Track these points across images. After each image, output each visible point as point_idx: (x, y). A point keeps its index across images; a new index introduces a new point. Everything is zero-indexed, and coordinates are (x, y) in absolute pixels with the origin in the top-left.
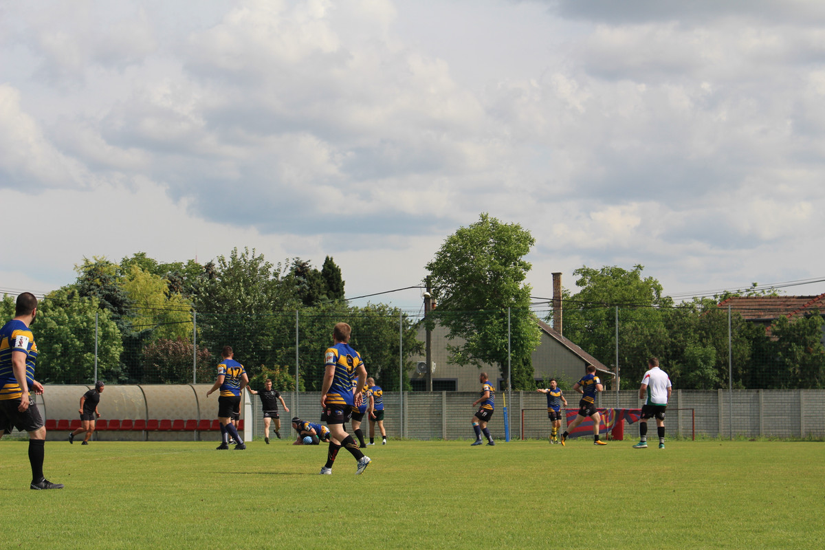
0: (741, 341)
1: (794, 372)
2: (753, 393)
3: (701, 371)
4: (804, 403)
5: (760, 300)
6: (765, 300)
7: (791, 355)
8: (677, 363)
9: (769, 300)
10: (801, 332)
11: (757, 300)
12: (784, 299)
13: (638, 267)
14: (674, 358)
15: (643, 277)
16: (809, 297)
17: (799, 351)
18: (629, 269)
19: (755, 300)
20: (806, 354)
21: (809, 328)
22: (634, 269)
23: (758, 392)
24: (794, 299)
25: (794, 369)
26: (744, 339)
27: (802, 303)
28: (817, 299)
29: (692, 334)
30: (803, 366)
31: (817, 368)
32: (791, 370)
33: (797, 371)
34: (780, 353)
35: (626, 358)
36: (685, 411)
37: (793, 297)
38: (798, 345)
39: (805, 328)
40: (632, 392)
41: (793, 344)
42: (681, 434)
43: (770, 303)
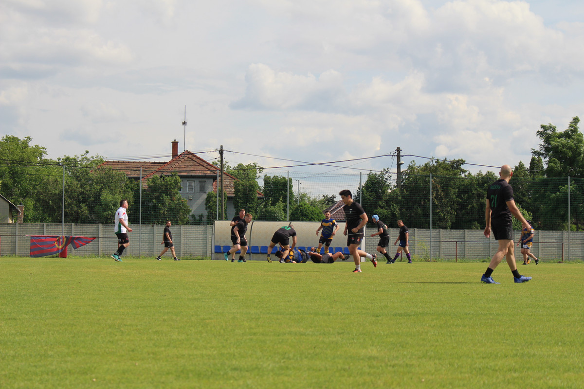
0: (128, 191)
1: (164, 213)
2: (149, 227)
3: (112, 212)
4: (183, 234)
5: (127, 164)
6: (130, 164)
7: (163, 202)
8: (85, 206)
9: (133, 164)
10: (168, 187)
11: (125, 164)
12: (143, 164)
13: (28, 138)
14: (83, 202)
15: (31, 144)
16: (160, 163)
17: (167, 199)
18: (22, 138)
19: (124, 164)
20: (171, 201)
21: (174, 184)
22: (26, 139)
23: (153, 226)
24: (150, 164)
25: (164, 211)
26: (129, 190)
27: (158, 167)
28: (166, 164)
29: (95, 186)
30: (170, 209)
31: (178, 212)
32: (162, 212)
33: (166, 212)
34: (154, 200)
35: (50, 201)
36: (104, 239)
37: (149, 163)
38: (166, 195)
39: (171, 184)
40: (68, 225)
41: (164, 195)
42: (101, 254)
43: (134, 166)
